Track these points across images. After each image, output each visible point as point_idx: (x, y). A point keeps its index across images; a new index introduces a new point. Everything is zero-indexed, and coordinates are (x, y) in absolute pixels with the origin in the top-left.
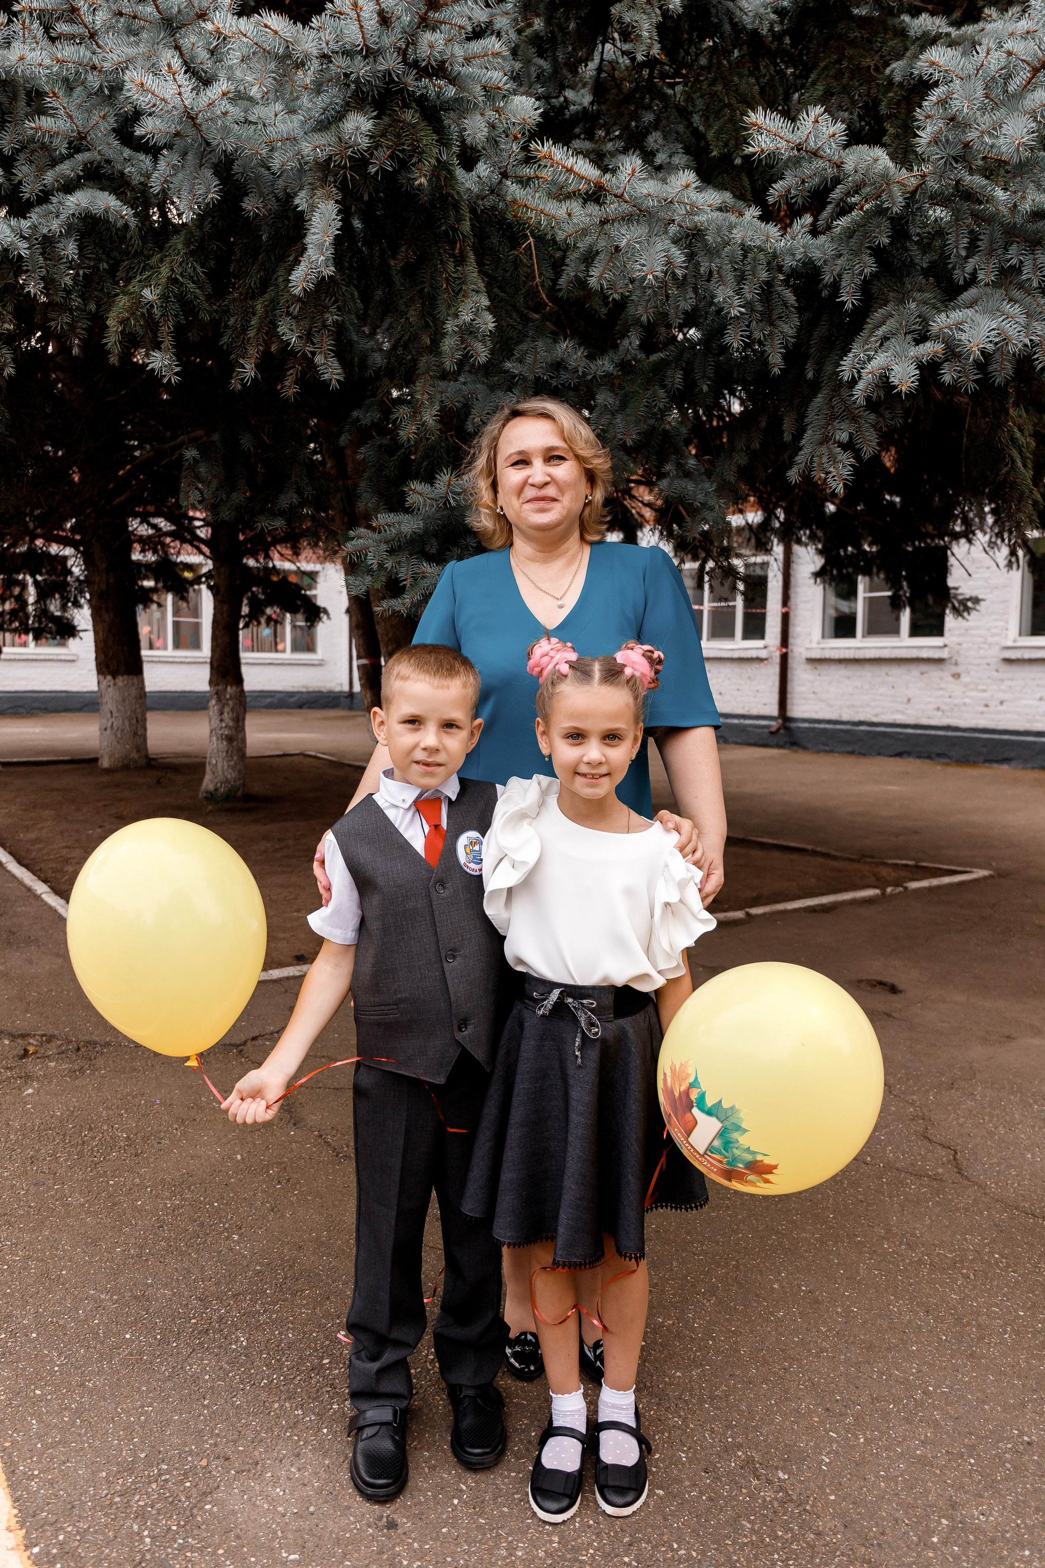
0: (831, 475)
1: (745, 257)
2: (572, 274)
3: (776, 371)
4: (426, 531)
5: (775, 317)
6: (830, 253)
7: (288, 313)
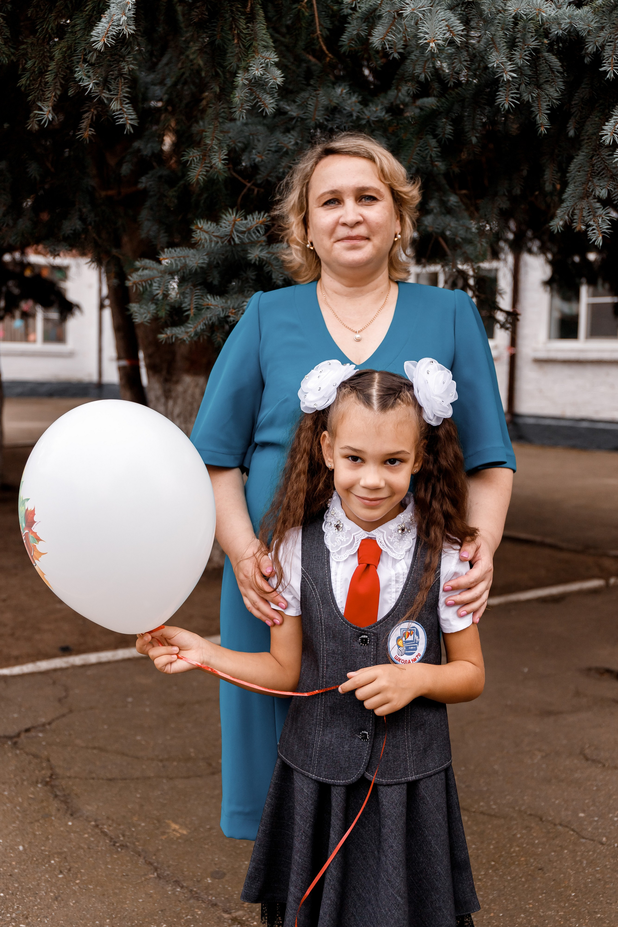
0: (591, 228)
1: (516, 24)
2: (355, 32)
3: (543, 130)
4: (209, 264)
5: (542, 81)
6: (594, 25)
7: (85, 61)
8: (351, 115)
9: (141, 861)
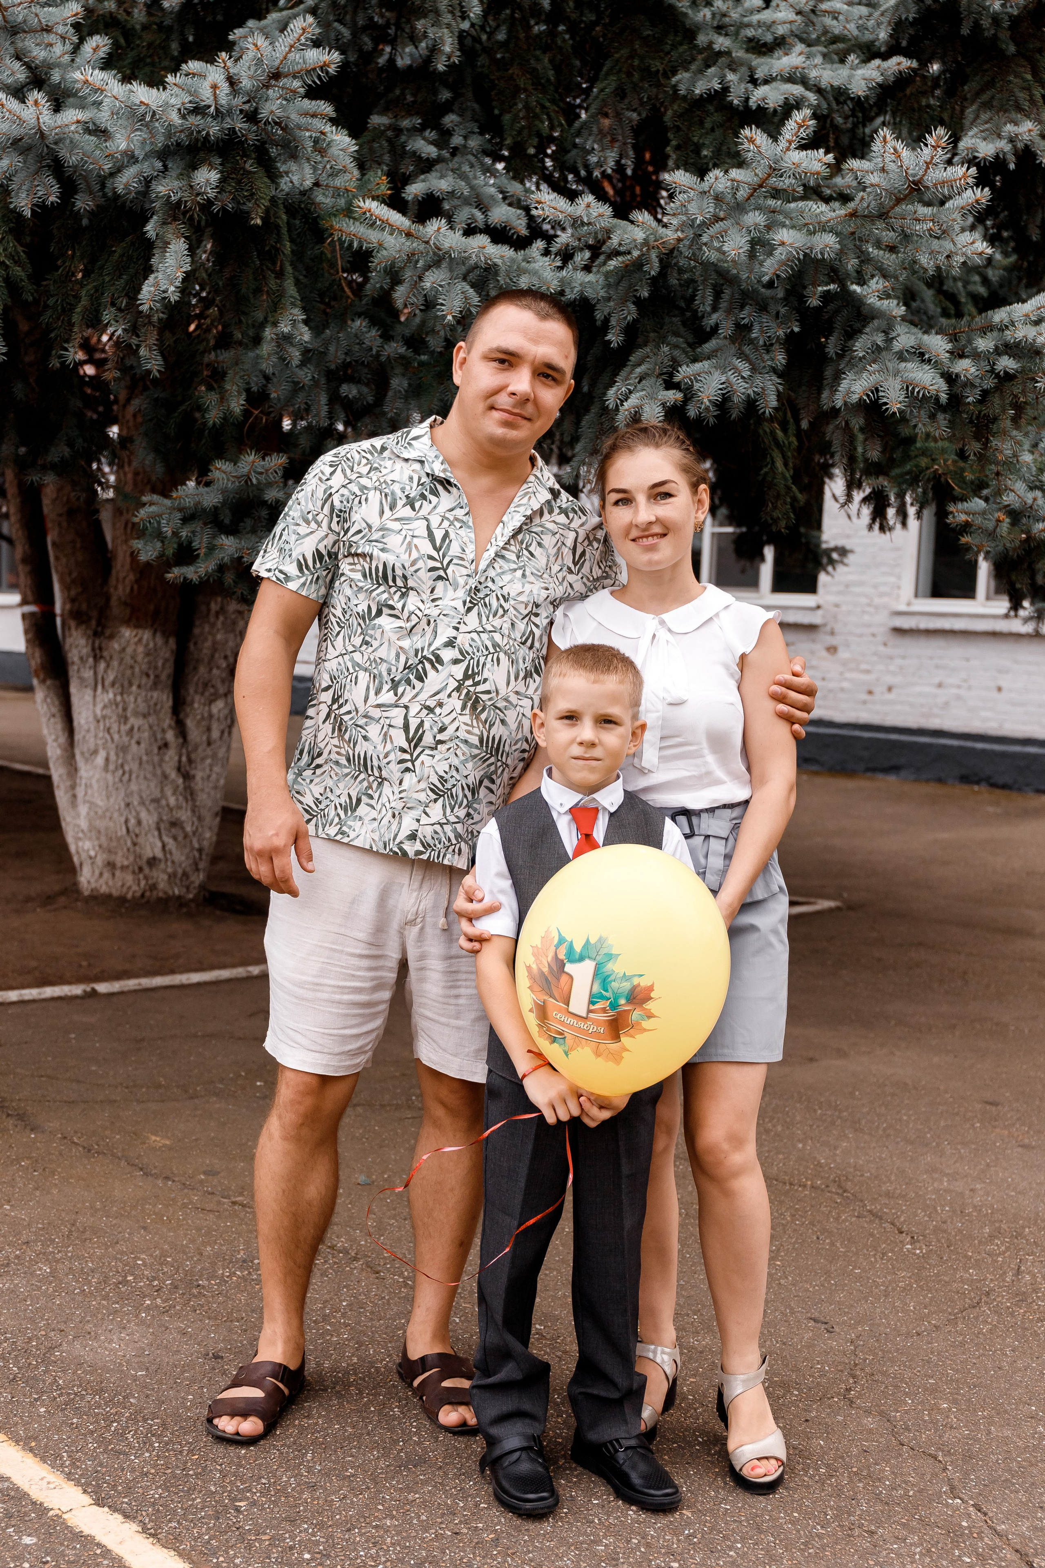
2: (377, 285)
4: (223, 503)
7: (113, 304)
8: (371, 349)
9: (123, 1163)
